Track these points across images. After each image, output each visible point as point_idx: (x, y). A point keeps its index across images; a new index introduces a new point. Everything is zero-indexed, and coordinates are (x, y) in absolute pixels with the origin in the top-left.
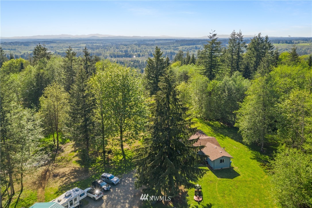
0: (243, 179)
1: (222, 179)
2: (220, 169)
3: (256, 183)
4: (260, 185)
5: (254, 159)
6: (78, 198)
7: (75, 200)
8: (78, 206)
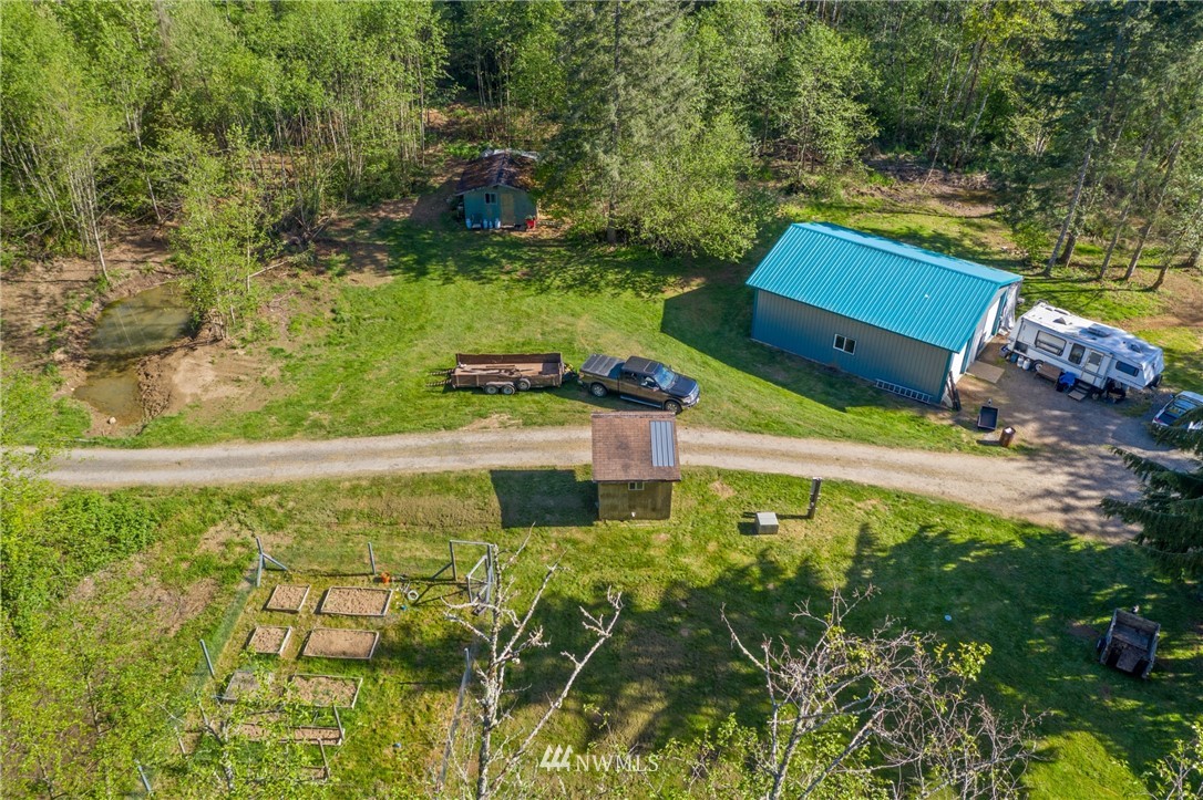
6: (1106, 361)
7: (1096, 359)
8: (1092, 389)
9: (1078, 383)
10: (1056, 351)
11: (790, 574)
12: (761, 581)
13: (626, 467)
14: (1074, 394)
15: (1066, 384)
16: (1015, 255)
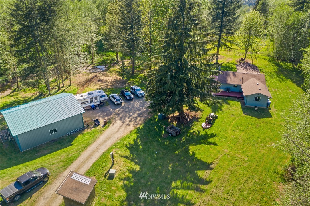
0: (273, 121)
1: (247, 116)
6: (98, 98)
7: (96, 99)
8: (99, 105)
9: (96, 106)
10: (87, 102)
11: (131, 175)
12: (130, 182)
13: (85, 192)
14: (97, 108)
15: (93, 108)
16: (37, 95)
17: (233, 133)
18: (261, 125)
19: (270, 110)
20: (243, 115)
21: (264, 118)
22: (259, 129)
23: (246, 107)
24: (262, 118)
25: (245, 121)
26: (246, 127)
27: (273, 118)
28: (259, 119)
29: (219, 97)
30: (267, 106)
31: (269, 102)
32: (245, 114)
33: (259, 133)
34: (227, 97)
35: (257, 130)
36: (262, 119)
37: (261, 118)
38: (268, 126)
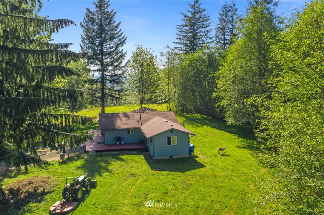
0: (210, 173)
1: (160, 172)
2: (169, 157)
3: (238, 181)
4: (247, 184)
5: (244, 148)
17: (136, 211)
18: (191, 182)
19: (197, 159)
20: (152, 171)
21: (191, 170)
22: (191, 191)
23: (154, 160)
24: (189, 171)
25: (157, 181)
26: (163, 191)
27: (208, 167)
28: (184, 172)
29: (102, 153)
30: (190, 153)
31: (191, 145)
32: (155, 170)
33: (193, 197)
34: (118, 152)
35: (187, 193)
36: (190, 173)
37: (187, 171)
38: (204, 181)
